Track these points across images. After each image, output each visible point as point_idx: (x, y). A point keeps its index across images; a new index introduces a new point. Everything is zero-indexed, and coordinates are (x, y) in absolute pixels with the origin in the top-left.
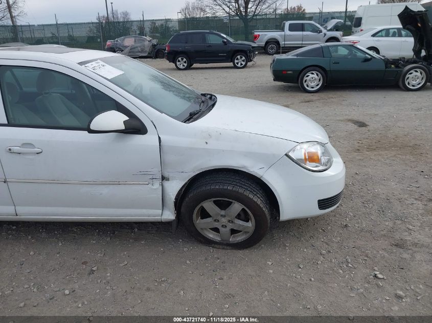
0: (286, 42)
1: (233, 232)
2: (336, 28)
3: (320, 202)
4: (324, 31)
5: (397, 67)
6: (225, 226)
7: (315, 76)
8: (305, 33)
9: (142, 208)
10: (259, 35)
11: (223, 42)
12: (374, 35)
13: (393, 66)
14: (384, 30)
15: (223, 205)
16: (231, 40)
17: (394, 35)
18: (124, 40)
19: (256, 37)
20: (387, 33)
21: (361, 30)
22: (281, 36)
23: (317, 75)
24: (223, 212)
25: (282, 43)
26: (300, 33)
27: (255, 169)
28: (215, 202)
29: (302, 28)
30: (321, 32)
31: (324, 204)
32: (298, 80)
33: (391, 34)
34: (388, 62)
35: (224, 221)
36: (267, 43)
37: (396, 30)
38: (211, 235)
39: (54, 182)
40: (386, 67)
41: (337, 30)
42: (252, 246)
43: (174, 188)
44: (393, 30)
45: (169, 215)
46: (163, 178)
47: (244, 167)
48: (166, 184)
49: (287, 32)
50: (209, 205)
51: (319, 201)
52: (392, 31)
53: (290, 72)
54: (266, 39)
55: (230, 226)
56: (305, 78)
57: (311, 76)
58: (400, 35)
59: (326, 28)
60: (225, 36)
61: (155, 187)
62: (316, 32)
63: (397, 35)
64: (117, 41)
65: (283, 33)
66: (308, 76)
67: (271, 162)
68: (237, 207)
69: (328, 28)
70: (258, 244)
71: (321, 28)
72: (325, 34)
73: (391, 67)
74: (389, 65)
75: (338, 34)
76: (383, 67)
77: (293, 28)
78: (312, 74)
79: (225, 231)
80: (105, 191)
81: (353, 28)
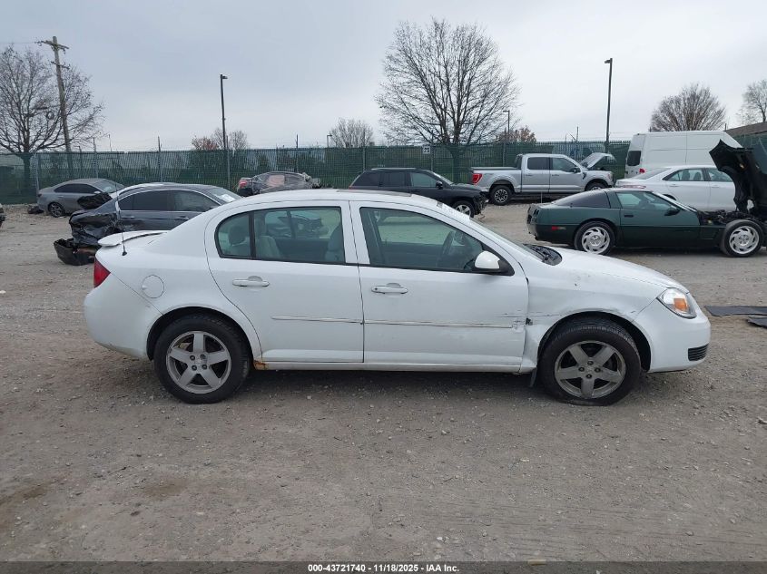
0: (524, 186)
1: (599, 383)
2: (602, 165)
3: (691, 351)
4: (583, 170)
5: (716, 222)
6: (589, 376)
7: (599, 233)
8: (553, 172)
9: (502, 355)
10: (481, 175)
11: (438, 185)
12: (667, 178)
13: (710, 222)
14: (681, 170)
15: (592, 350)
16: (449, 183)
17: (697, 178)
18: (267, 178)
19: (476, 178)
20: (685, 175)
21: (642, 171)
22: (514, 175)
23: (602, 233)
24: (591, 359)
25: (517, 187)
26: (546, 172)
27: (626, 312)
28: (583, 347)
29: (549, 164)
30: (578, 171)
31: (695, 354)
32: (573, 239)
33: (692, 178)
34: (703, 216)
35: (590, 369)
36: (494, 186)
37: (700, 172)
38: (571, 390)
39: (426, 324)
40: (701, 223)
41: (602, 169)
42: (617, 401)
43: (538, 332)
44: (696, 171)
45: (529, 364)
46: (528, 321)
47: (617, 310)
48: (529, 328)
49: (526, 171)
50: (575, 351)
51: (689, 350)
52: (692, 173)
53: (562, 228)
54: (491, 180)
55: (596, 376)
56: (585, 237)
57: (593, 233)
58: (707, 179)
59: (585, 165)
60: (439, 176)
61: (518, 331)
62: (571, 171)
63: (702, 178)
64: (257, 179)
65: (519, 172)
66: (588, 234)
67: (642, 305)
68: (608, 351)
69: (590, 166)
70: (622, 400)
71: (579, 166)
72: (585, 175)
73: (707, 223)
74: (705, 221)
75: (605, 175)
76: (695, 222)
77: (533, 164)
78: (595, 230)
79: (588, 383)
80: (467, 334)
81: (627, 166)
